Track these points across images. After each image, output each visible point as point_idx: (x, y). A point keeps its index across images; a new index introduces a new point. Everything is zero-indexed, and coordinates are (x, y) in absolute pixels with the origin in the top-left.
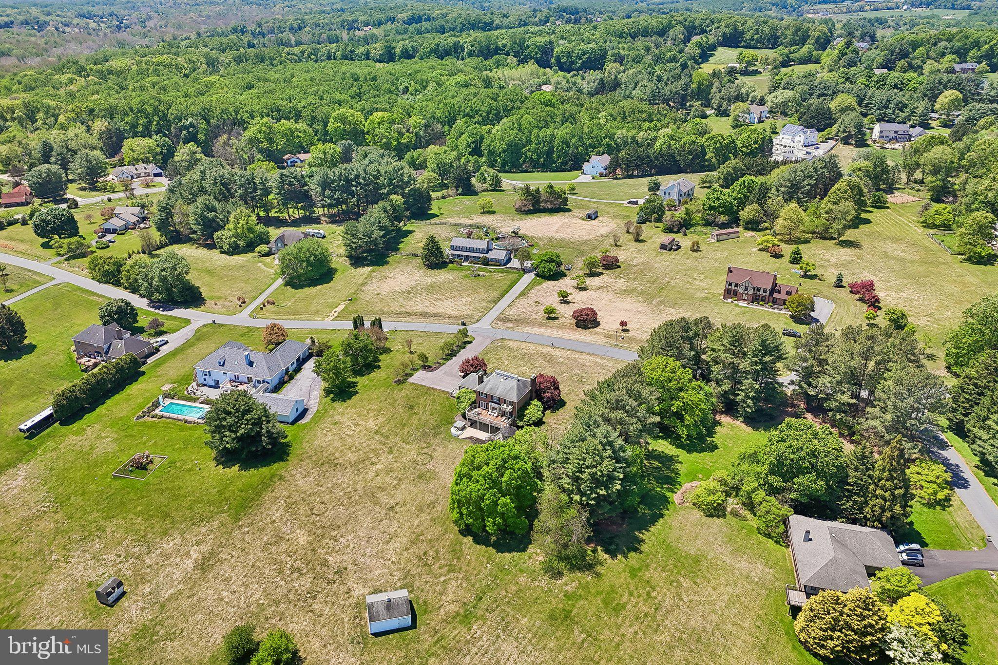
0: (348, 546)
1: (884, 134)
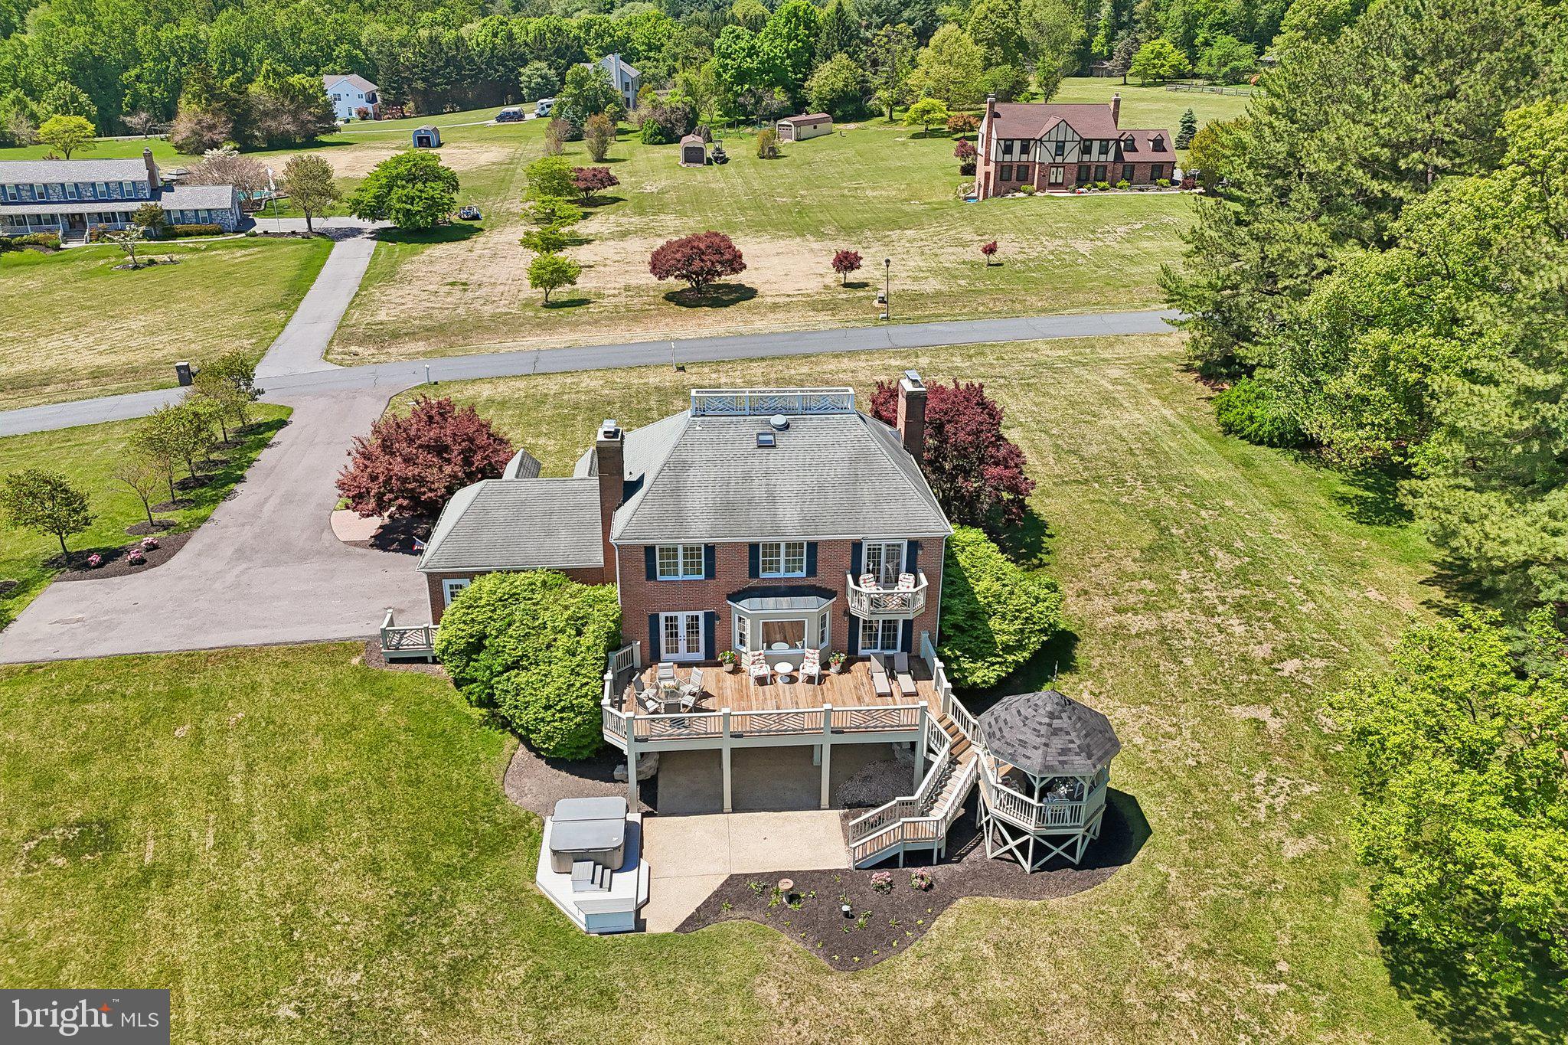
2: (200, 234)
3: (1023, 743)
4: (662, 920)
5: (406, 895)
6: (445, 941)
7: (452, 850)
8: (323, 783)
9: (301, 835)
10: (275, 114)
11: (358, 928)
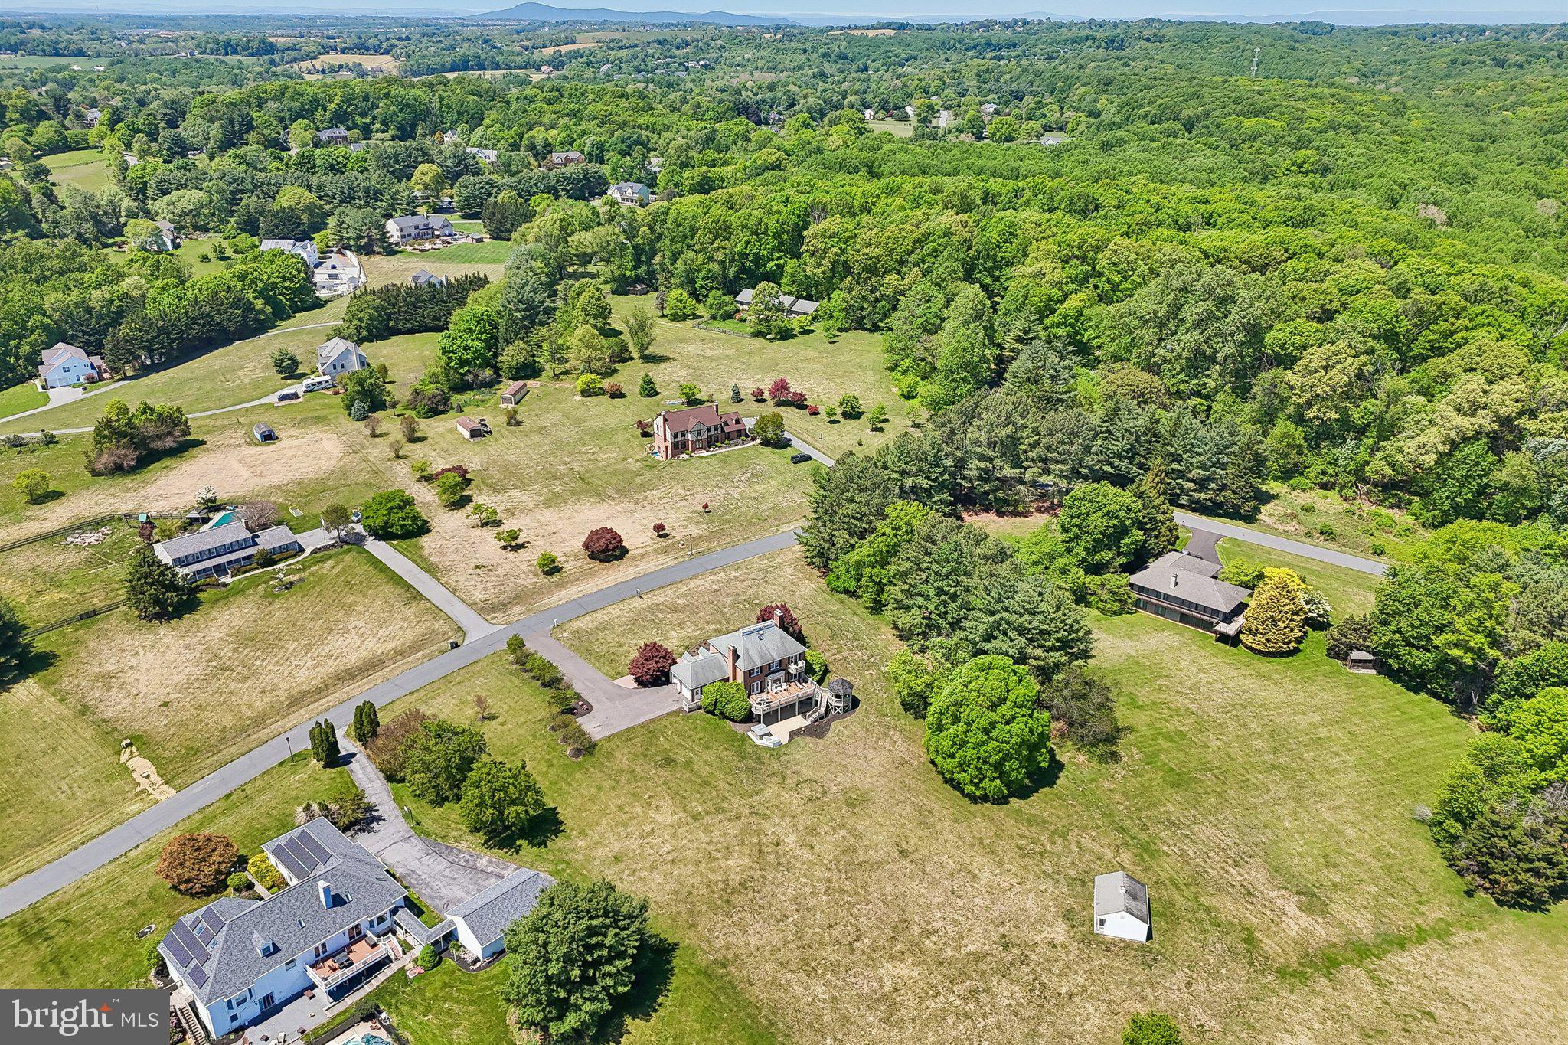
0: (957, 923)
1: (405, 232)
2: (287, 558)
3: (831, 688)
10: (159, 437)
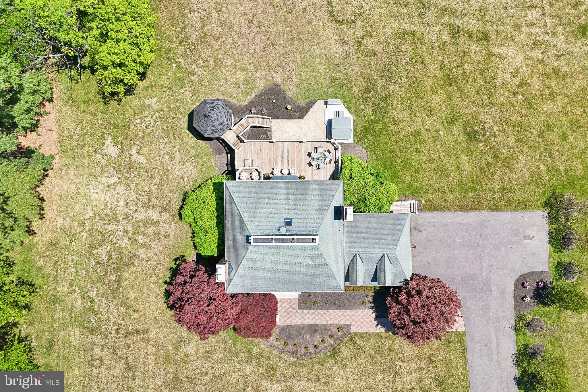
3: (223, 107)
4: (320, 103)
5: (385, 113)
6: (373, 99)
7: (377, 128)
8: (418, 151)
9: (418, 133)
11: (395, 103)
